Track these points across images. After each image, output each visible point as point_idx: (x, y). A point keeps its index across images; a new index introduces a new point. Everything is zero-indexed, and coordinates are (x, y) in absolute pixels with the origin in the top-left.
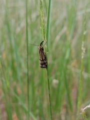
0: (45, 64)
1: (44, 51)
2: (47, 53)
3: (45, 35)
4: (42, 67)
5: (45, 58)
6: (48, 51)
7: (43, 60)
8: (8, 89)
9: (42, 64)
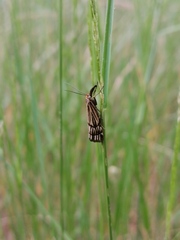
0: (99, 133)
1: (98, 106)
2: (104, 110)
3: (101, 72)
4: (93, 140)
5: (101, 120)
6: (105, 106)
7: (95, 126)
8: (20, 186)
9: (93, 135)
